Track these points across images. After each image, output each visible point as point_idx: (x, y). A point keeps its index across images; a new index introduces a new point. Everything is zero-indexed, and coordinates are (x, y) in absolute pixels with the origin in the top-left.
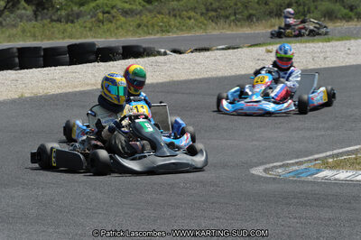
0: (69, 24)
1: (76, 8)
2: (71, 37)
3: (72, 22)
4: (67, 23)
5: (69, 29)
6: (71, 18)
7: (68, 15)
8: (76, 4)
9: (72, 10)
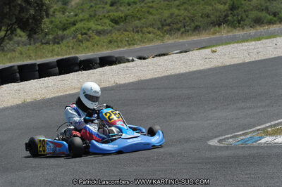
0: (56, 45)
1: (60, 33)
2: (58, 55)
3: (58, 43)
4: (54, 44)
5: (56, 49)
6: (57, 41)
7: (55, 38)
8: (60, 29)
9: (57, 34)
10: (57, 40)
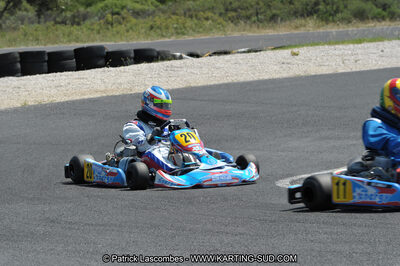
0: (75, 26)
1: (82, 9)
3: (78, 24)
4: (72, 25)
5: (75, 32)
7: (74, 17)
8: (82, 4)
9: (78, 11)
10: (77, 20)
